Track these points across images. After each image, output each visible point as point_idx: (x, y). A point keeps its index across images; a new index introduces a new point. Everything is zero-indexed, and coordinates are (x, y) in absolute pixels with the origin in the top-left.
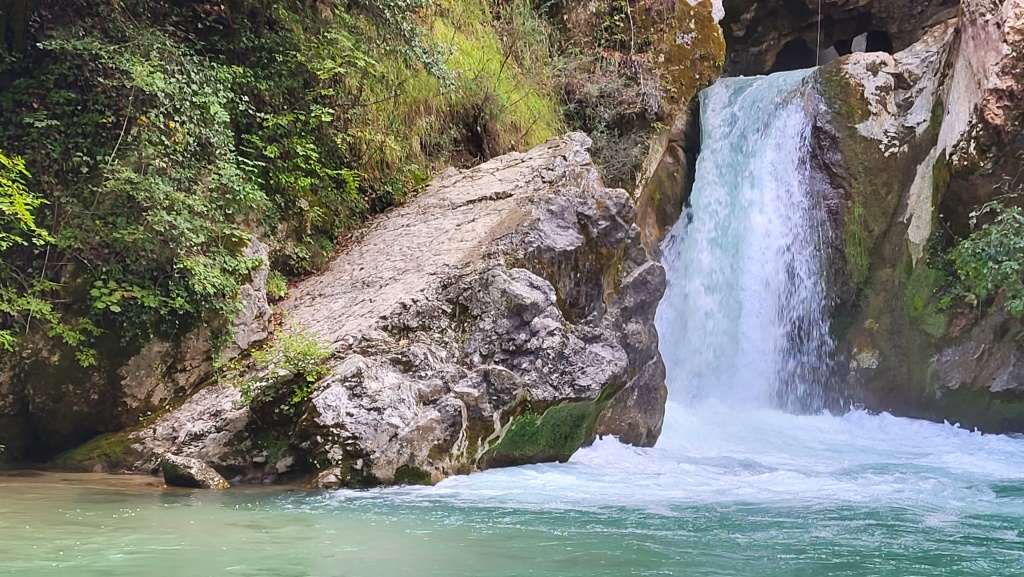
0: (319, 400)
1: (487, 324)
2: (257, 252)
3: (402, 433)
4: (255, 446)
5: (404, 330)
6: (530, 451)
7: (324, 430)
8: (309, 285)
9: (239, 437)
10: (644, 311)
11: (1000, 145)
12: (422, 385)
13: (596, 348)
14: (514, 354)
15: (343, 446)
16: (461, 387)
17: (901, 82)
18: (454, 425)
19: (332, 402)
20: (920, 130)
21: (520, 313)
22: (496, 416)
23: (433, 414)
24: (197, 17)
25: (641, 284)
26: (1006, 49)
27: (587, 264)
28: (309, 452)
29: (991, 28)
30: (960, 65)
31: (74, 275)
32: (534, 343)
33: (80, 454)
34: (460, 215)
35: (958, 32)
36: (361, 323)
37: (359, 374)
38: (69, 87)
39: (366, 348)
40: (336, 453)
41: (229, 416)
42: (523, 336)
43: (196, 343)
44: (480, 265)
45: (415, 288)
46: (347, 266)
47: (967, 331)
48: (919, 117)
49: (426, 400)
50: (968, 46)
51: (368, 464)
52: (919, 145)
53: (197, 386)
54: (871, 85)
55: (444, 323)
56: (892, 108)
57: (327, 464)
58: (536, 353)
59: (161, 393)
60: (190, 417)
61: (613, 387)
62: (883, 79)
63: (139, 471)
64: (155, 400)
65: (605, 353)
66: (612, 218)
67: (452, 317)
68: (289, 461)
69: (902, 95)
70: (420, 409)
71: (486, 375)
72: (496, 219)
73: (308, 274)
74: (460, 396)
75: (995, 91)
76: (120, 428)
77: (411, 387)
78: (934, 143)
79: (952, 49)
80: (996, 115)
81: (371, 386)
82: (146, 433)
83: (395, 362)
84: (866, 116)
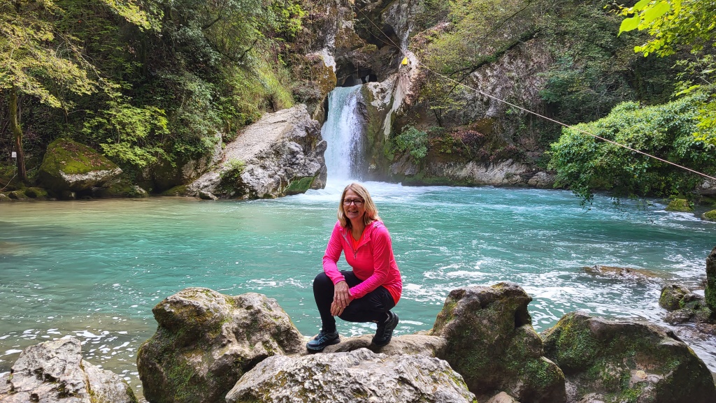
0: (242, 176)
1: (284, 156)
2: (218, 136)
3: (265, 185)
4: (223, 189)
5: (262, 158)
6: (297, 190)
7: (244, 184)
8: (231, 145)
9: (218, 186)
10: (321, 153)
11: (409, 109)
12: (269, 172)
13: (312, 163)
14: (292, 164)
15: (249, 188)
16: (279, 173)
17: (383, 91)
18: (278, 183)
19: (246, 177)
20: (387, 104)
21: (293, 153)
22: (288, 181)
23: (273, 180)
24: (197, 68)
25: (321, 146)
26: (411, 83)
27: (308, 140)
28: (240, 190)
29: (407, 77)
30: (398, 87)
31: (167, 141)
32: (297, 162)
33: (171, 191)
34: (272, 126)
35: (398, 78)
36: (249, 156)
37: (252, 170)
38: (161, 87)
39: (252, 162)
40: (248, 190)
41: (216, 180)
42: (294, 160)
43: (203, 161)
44: (281, 141)
45: (263, 146)
46: (242, 140)
47: (399, 159)
48: (387, 101)
49: (271, 177)
50: (401, 82)
51: (256, 193)
52: (387, 108)
53: (203, 173)
54: (375, 91)
55: (273, 156)
56: (380, 98)
57: (245, 193)
58: (298, 164)
59: (193, 174)
60: (203, 181)
61: (317, 173)
62: (378, 90)
63: (189, 196)
64: (192, 177)
65: (315, 164)
66: (314, 128)
67: (275, 154)
68: (234, 192)
69: (383, 94)
70: (269, 179)
71: (286, 170)
72: (283, 128)
73: (230, 142)
74: (279, 175)
75: (408, 95)
76: (182, 184)
77: (267, 173)
78: (391, 108)
79: (396, 82)
80: (408, 101)
81: (256, 173)
82: (190, 185)
83: (261, 166)
84: (374, 100)
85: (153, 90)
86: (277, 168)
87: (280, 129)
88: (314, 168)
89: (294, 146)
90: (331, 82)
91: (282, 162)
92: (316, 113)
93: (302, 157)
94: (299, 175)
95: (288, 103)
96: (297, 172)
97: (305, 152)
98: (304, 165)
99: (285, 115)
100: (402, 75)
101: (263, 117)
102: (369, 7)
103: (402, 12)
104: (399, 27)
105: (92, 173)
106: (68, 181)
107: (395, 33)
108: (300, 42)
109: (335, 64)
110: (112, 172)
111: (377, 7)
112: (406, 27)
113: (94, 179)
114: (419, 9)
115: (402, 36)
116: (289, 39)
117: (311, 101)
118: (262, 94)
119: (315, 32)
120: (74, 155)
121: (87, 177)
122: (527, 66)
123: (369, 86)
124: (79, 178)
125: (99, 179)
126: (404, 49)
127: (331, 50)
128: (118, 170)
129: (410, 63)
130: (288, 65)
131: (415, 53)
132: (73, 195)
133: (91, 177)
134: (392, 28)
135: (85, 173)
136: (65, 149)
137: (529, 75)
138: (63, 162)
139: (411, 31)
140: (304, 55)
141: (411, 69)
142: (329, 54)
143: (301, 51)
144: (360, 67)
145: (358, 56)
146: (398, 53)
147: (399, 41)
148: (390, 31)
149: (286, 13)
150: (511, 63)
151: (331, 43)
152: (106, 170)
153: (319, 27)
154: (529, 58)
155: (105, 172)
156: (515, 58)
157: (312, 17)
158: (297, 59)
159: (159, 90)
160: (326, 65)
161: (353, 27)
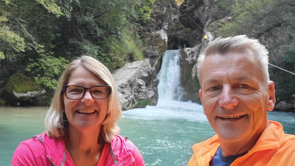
3: (122, 103)
14: (139, 92)
16: (131, 96)
17: (192, 53)
18: (130, 102)
21: (140, 86)
22: (136, 101)
23: (127, 100)
25: (156, 82)
27: (149, 79)
30: (201, 51)
32: (142, 90)
44: (134, 78)
45: (124, 81)
48: (194, 58)
50: (203, 48)
54: (188, 53)
55: (128, 87)
56: (191, 56)
61: (152, 97)
62: (190, 52)
65: (152, 92)
71: (135, 95)
77: (124, 96)
79: (200, 48)
84: (187, 57)
85: (67, 49)
86: (130, 94)
87: (134, 72)
88: (151, 94)
89: (141, 82)
90: (164, 48)
91: (133, 90)
92: (156, 64)
93: (144, 88)
94: (142, 98)
95: (141, 58)
96: (141, 96)
97: (147, 85)
98: (145, 92)
99: (137, 64)
100: (204, 45)
101: (126, 65)
102: (188, 9)
103: (205, 12)
104: (203, 19)
105: (29, 93)
106: (16, 96)
107: (201, 22)
108: (149, 26)
109: (167, 38)
110: (40, 92)
111: (192, 9)
112: (207, 19)
113: (30, 96)
114: (215, 10)
115: (205, 24)
116: (143, 24)
117: (153, 57)
118: (126, 52)
119: (157, 20)
120: (22, 83)
121: (26, 95)
122: (275, 42)
123: (185, 50)
124: (22, 95)
125: (33, 96)
126: (205, 30)
127: (165, 30)
128: (44, 91)
129: (209, 38)
130: (142, 38)
131: (211, 32)
132: (19, 104)
133: (29, 95)
134: (199, 19)
135: (26, 92)
136: (18, 79)
137: (276, 46)
138: (16, 86)
139: (210, 21)
140: (151, 33)
141: (209, 41)
142: (164, 33)
143: (149, 31)
144: (181, 40)
145: (180, 34)
146: (202, 33)
147: (203, 27)
148: (198, 21)
149: (142, 10)
150: (266, 40)
151: (166, 27)
152: (37, 91)
153: (160, 18)
154: (276, 37)
155: (36, 92)
156: (268, 37)
157: (156, 13)
158: (147, 35)
159: (70, 49)
160: (162, 38)
161: (178, 19)
